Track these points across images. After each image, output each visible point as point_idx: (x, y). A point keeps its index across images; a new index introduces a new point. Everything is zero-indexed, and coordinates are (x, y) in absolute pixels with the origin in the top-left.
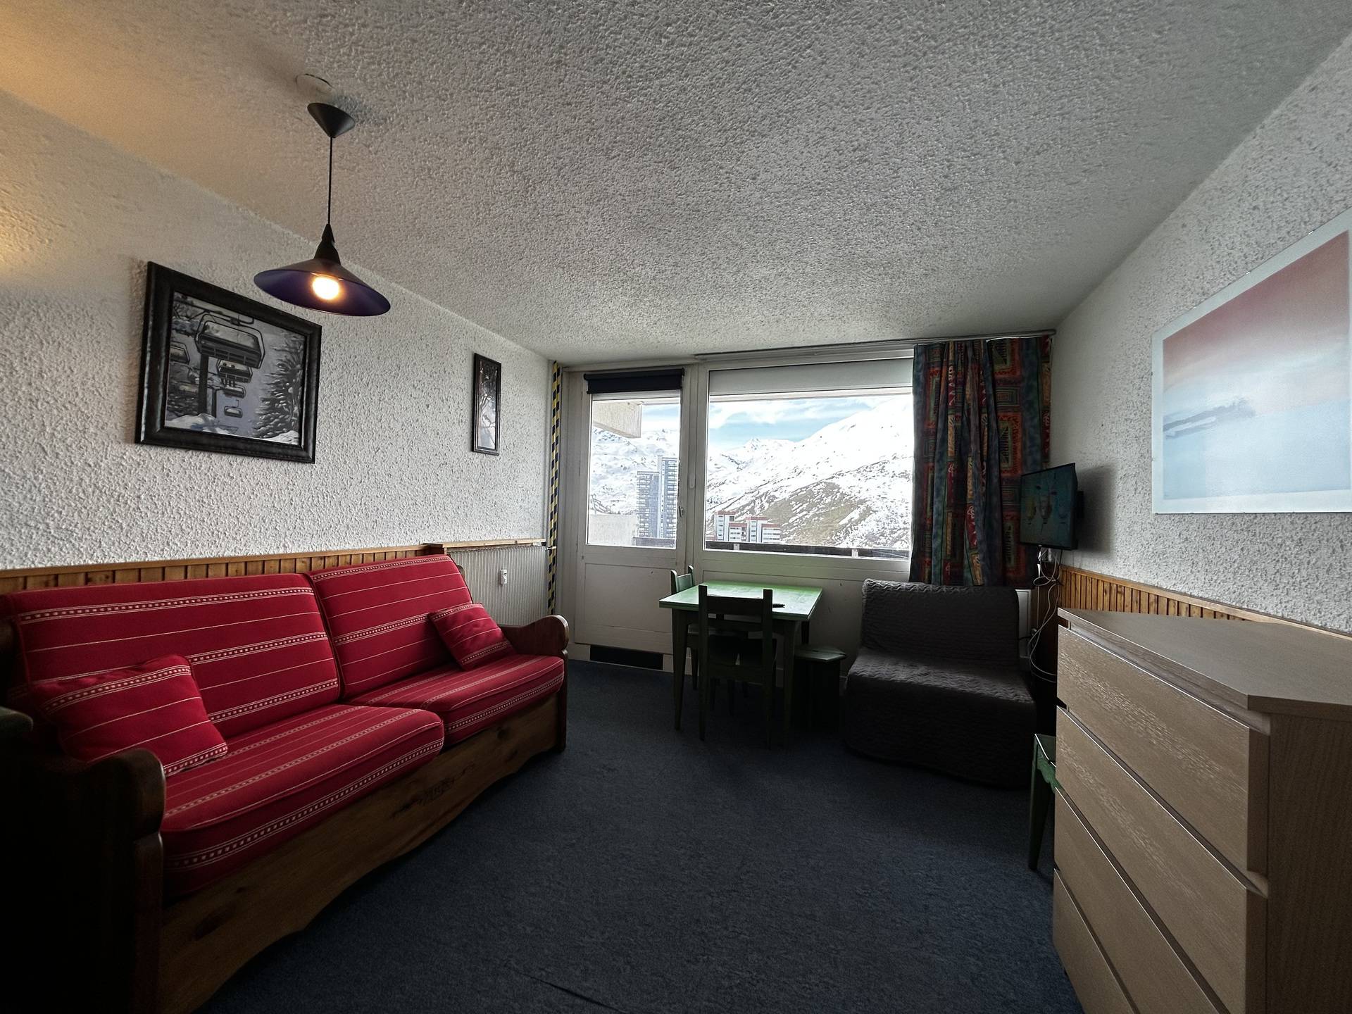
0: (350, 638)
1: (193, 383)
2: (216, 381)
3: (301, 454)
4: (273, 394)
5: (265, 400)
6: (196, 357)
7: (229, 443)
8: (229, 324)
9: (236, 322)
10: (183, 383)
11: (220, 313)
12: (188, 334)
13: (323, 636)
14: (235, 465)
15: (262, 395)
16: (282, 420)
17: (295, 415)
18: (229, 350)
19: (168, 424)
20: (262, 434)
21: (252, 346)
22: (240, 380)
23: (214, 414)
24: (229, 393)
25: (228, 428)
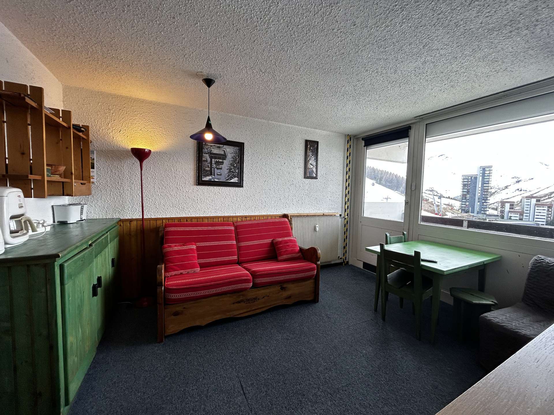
0: (243, 244)
1: (209, 167)
2: (214, 166)
3: (240, 185)
4: (230, 167)
5: (228, 169)
6: (209, 160)
7: (218, 183)
8: (217, 148)
9: (219, 147)
10: (206, 167)
11: (215, 146)
12: (207, 154)
13: (234, 242)
14: (220, 189)
15: (227, 168)
16: (233, 175)
17: (237, 173)
18: (217, 156)
19: (203, 179)
20: (227, 180)
21: (223, 153)
22: (221, 164)
23: (214, 175)
24: (218, 169)
25: (218, 179)
